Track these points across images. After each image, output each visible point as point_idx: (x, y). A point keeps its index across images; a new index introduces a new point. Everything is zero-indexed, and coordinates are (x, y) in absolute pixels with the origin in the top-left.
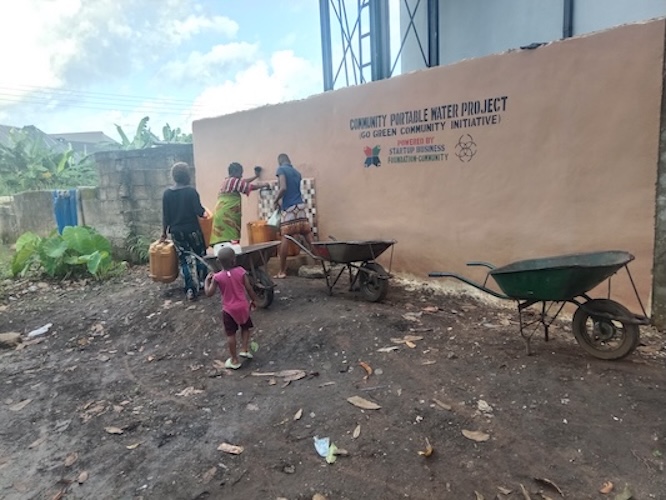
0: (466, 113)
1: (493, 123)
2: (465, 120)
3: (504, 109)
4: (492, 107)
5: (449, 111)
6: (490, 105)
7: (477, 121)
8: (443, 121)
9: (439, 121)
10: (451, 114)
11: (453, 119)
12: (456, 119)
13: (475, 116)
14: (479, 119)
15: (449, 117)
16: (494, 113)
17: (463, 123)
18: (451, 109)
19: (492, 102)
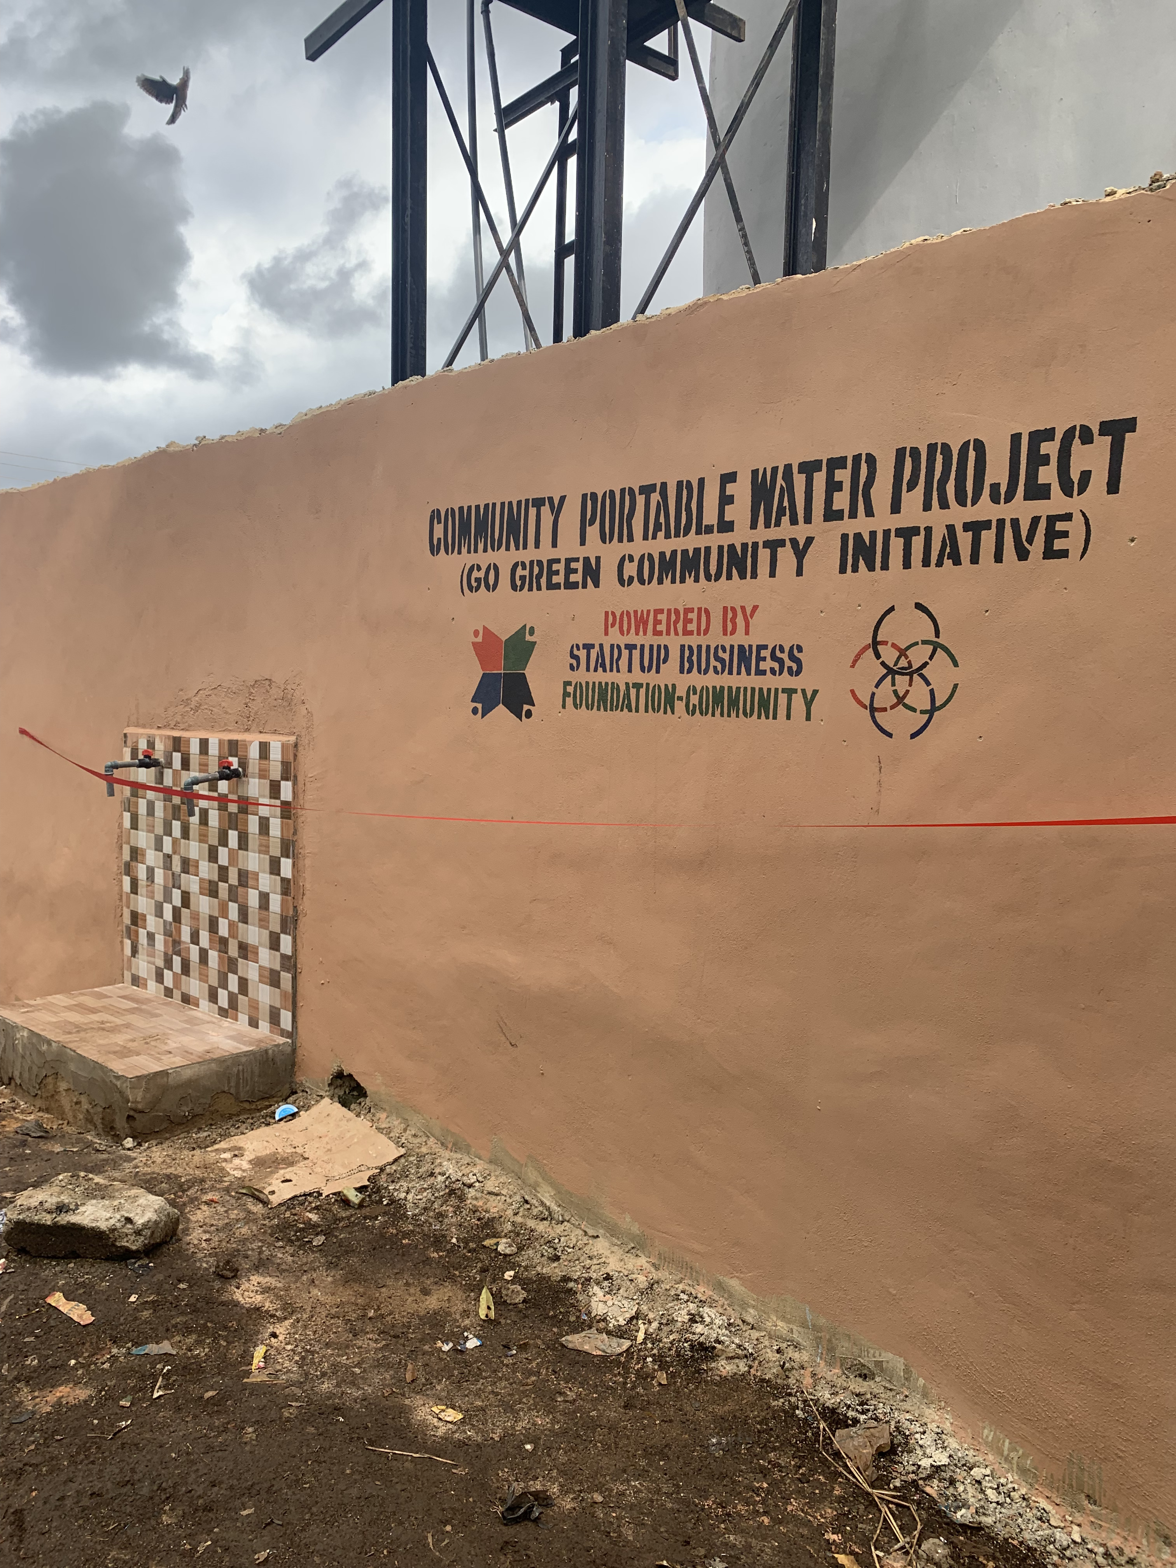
0: (913, 499)
1: (1050, 553)
2: (907, 534)
3: (1113, 486)
4: (1048, 475)
5: (833, 486)
6: (1038, 460)
7: (965, 540)
8: (801, 532)
9: (785, 530)
10: (841, 501)
11: (850, 527)
12: (862, 525)
13: (958, 515)
14: (976, 528)
15: (832, 515)
16: (1058, 503)
17: (897, 545)
18: (843, 475)
19: (1050, 448)
